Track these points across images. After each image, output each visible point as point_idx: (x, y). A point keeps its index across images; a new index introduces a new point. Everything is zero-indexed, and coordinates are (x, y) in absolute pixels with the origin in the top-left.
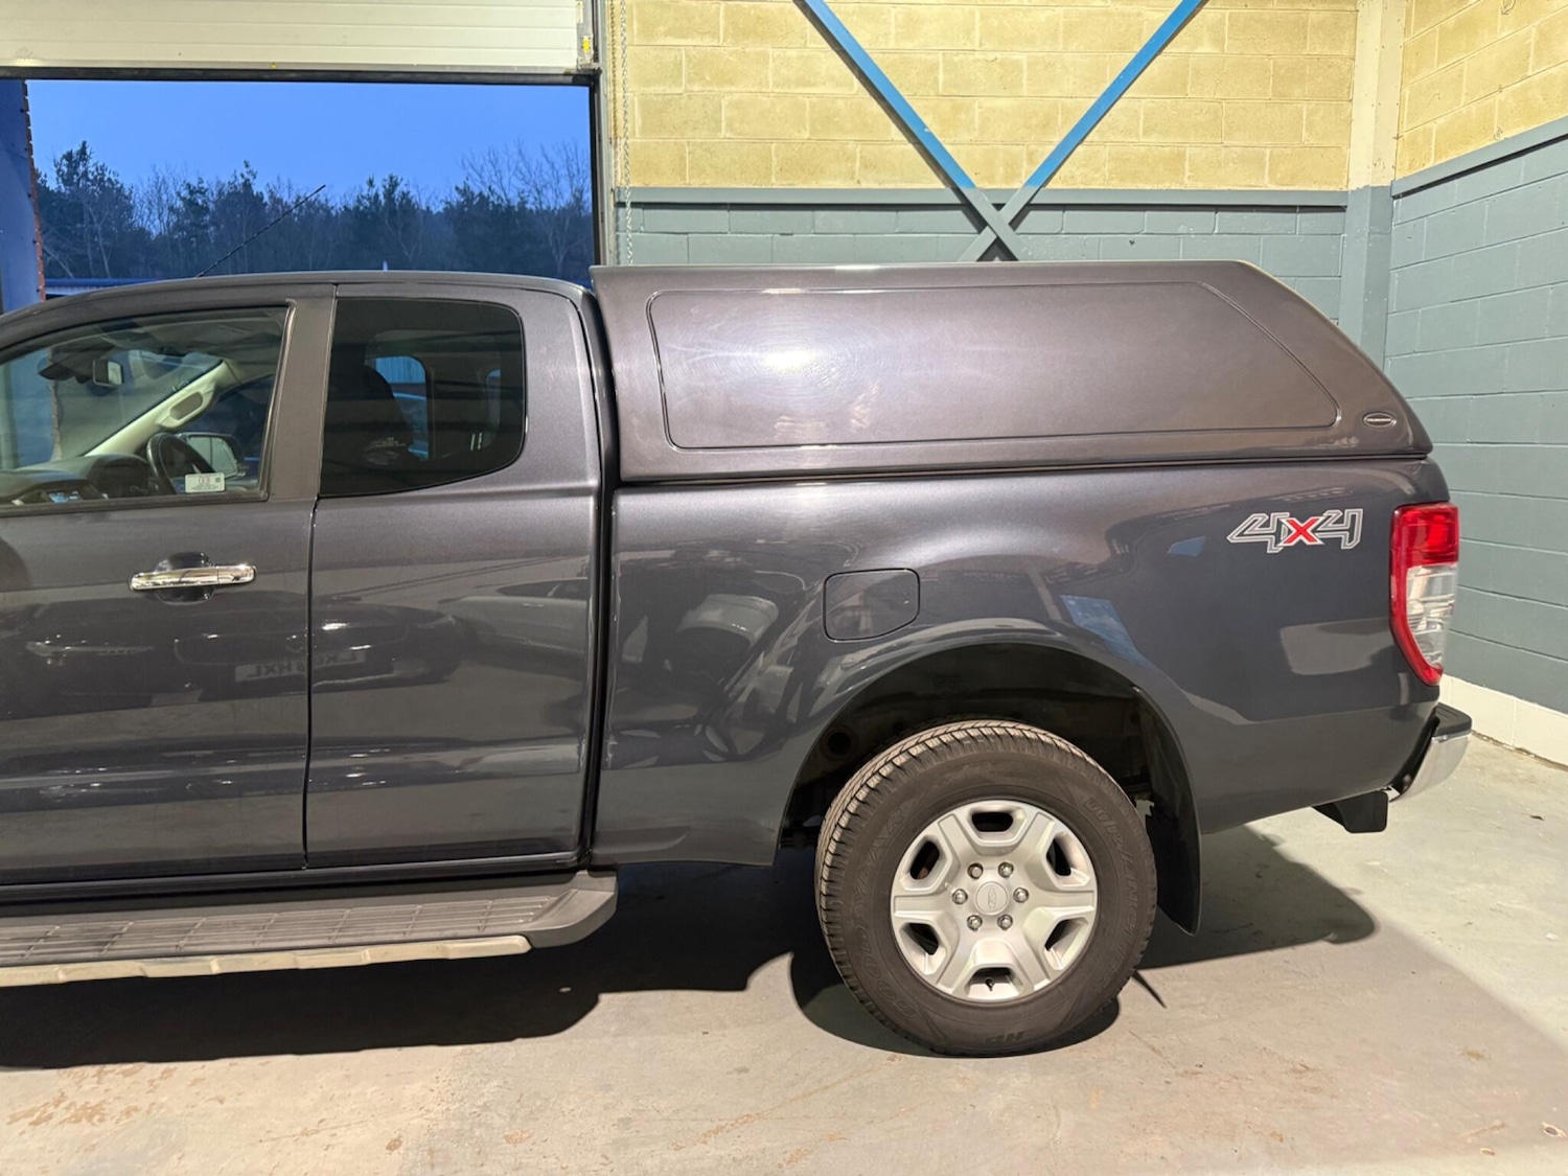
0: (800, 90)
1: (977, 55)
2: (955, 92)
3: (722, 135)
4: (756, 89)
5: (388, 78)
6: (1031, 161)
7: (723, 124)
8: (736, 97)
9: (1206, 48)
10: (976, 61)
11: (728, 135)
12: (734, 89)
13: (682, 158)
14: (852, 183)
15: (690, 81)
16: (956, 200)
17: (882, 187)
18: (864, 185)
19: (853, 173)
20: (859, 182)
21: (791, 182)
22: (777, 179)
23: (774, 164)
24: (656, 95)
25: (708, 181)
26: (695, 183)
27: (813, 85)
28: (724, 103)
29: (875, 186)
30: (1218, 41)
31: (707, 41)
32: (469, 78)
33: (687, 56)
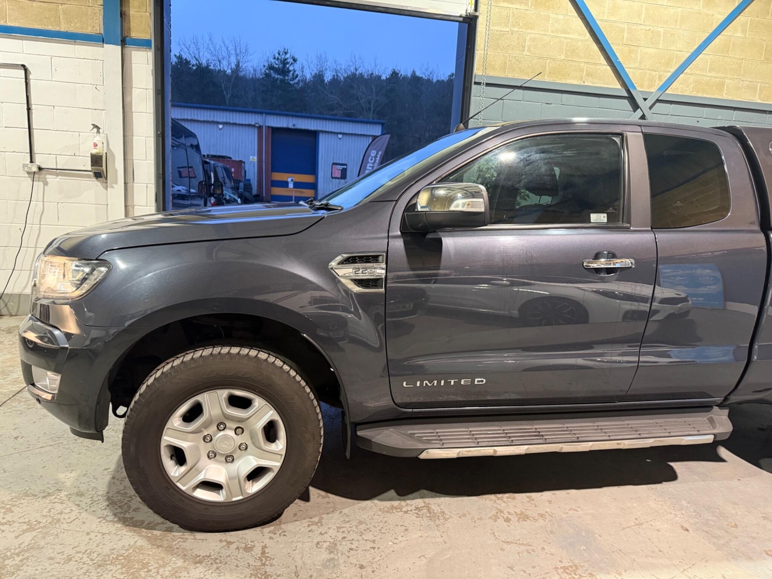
0: (562, 35)
1: (642, 27)
2: (631, 43)
3: (524, 53)
4: (543, 33)
5: (375, 9)
6: (660, 79)
7: (526, 48)
8: (533, 36)
9: (739, 34)
10: (641, 29)
11: (528, 54)
12: (532, 31)
13: (505, 63)
14: (581, 82)
15: (514, 26)
16: (626, 95)
17: (594, 85)
18: (586, 84)
19: (582, 77)
20: (584, 82)
21: (554, 79)
22: (547, 77)
23: (547, 69)
24: (496, 31)
25: (516, 75)
26: (510, 76)
27: (569, 33)
28: (528, 38)
29: (590, 84)
30: (744, 32)
31: (523, 7)
32: (414, 13)
33: (513, 13)
